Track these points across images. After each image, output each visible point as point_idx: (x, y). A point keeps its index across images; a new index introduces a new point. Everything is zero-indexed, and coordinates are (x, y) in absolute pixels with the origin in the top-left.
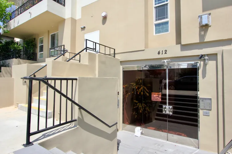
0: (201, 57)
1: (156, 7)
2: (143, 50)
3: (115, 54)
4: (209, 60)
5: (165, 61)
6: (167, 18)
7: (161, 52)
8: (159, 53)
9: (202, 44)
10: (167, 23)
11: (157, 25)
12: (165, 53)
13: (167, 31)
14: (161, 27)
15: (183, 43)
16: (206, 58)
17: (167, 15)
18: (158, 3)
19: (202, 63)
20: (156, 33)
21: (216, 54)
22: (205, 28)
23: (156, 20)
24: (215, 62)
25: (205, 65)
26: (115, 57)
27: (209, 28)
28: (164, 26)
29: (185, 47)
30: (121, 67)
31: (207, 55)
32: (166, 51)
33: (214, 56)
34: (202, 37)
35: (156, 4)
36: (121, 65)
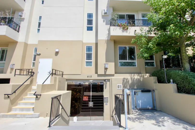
0: (105, 80)
1: (87, 54)
2: (80, 75)
3: (63, 74)
4: (108, 81)
5: (91, 81)
6: (91, 60)
7: (89, 76)
8: (88, 77)
9: (105, 75)
10: (91, 62)
11: (86, 62)
12: (91, 77)
13: (91, 66)
14: (89, 64)
15: (98, 74)
16: (107, 81)
17: (91, 58)
18: (88, 52)
19: (105, 82)
20: (86, 66)
21: (110, 79)
22: (106, 69)
23: (86, 60)
24: (109, 82)
25: (106, 83)
26: (63, 77)
27: (108, 69)
28: (90, 63)
29: (99, 75)
30: (66, 82)
31: (107, 80)
32: (91, 76)
33: (109, 80)
34: (105, 72)
35: (86, 52)
36: (66, 81)
